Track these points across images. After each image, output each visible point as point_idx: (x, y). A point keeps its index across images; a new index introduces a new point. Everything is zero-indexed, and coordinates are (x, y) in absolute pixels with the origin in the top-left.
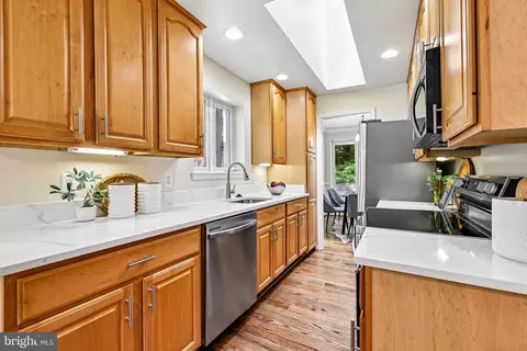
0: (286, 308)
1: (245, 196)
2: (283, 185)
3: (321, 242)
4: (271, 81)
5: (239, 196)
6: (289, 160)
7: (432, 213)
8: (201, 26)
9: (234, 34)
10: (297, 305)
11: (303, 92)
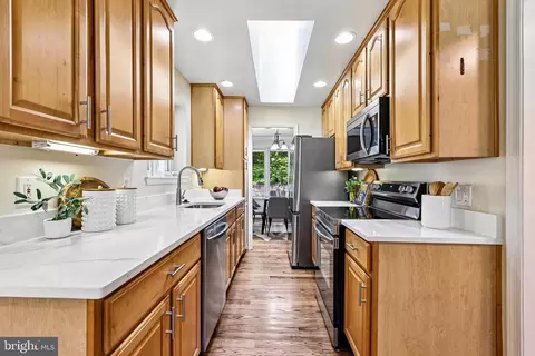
0: (249, 303)
1: (192, 202)
2: (226, 190)
3: (251, 243)
4: (215, 86)
5: (186, 201)
6: (226, 165)
7: (348, 208)
8: (174, 19)
9: (203, 35)
10: (256, 298)
11: (240, 101)
